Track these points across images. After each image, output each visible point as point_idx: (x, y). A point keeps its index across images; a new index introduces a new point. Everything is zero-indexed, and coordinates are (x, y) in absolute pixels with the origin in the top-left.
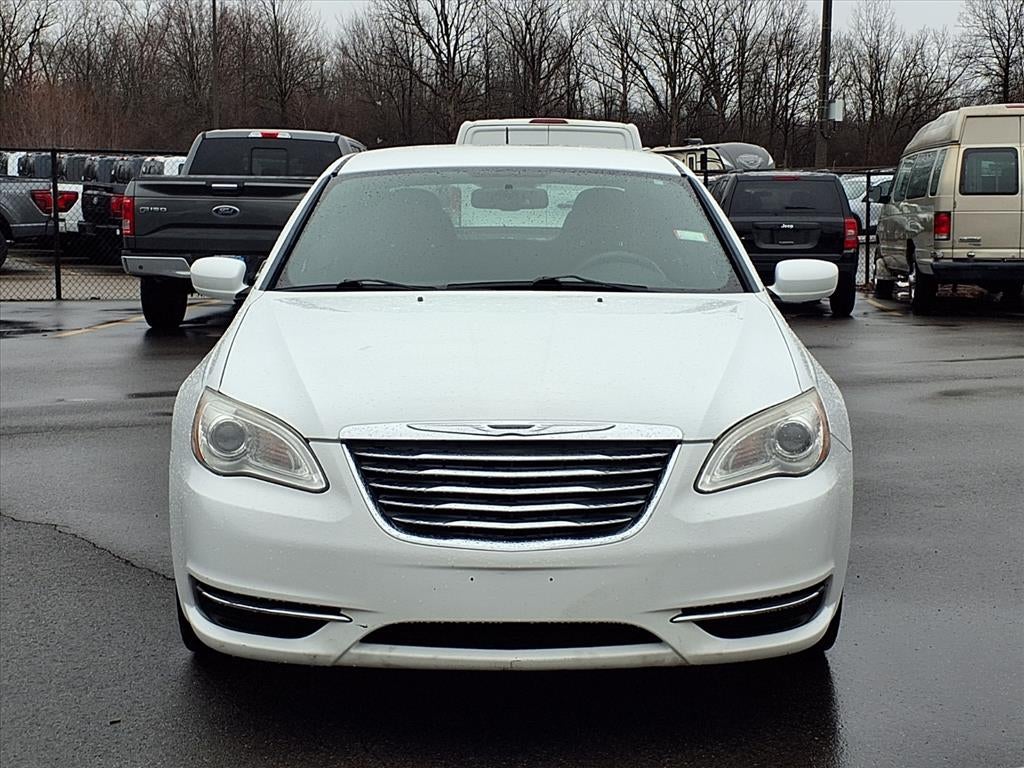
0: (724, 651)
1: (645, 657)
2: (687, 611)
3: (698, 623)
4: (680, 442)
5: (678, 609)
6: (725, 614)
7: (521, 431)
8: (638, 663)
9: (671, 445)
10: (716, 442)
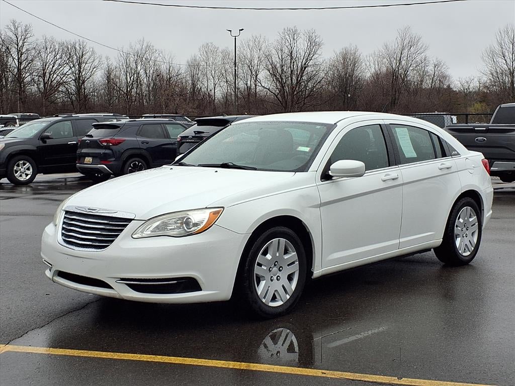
0: (134, 296)
1: (110, 293)
2: (122, 279)
3: (127, 284)
4: (133, 220)
5: (118, 278)
6: (132, 282)
7: (93, 211)
8: (108, 295)
9: (130, 220)
10: (146, 221)
